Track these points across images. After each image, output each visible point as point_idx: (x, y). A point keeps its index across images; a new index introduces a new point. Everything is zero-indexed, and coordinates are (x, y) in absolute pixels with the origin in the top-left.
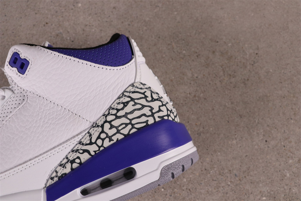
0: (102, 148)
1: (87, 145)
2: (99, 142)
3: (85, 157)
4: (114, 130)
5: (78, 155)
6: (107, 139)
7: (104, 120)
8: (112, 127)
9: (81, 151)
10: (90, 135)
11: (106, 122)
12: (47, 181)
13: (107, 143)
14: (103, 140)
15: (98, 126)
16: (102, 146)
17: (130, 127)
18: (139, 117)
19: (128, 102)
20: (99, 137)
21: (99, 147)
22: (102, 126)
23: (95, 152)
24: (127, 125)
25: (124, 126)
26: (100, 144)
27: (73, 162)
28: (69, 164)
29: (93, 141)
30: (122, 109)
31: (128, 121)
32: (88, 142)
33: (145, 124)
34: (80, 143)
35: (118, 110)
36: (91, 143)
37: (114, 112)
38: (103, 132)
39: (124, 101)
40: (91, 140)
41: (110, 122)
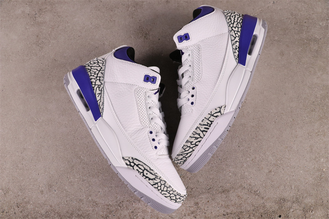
0: (239, 37)
1: (234, 39)
2: (237, 35)
3: (238, 44)
4: (237, 28)
5: (235, 45)
6: (238, 32)
7: (231, 28)
8: (235, 28)
9: (235, 43)
10: (232, 35)
11: (232, 28)
12: (236, 61)
13: (239, 34)
14: (237, 33)
15: (231, 31)
16: (239, 36)
17: (239, 24)
18: (238, 19)
19: (230, 18)
20: (235, 34)
21: (238, 37)
22: (232, 30)
23: (239, 40)
24: (238, 24)
25: (237, 25)
26: (238, 36)
27: (236, 49)
28: (236, 50)
29: (235, 36)
30: (231, 20)
31: (237, 23)
32: (234, 38)
33: (241, 20)
34: (232, 40)
35: (231, 22)
36: (235, 38)
37: (230, 23)
38: (234, 31)
39: (229, 18)
40: (234, 37)
41: (233, 27)
